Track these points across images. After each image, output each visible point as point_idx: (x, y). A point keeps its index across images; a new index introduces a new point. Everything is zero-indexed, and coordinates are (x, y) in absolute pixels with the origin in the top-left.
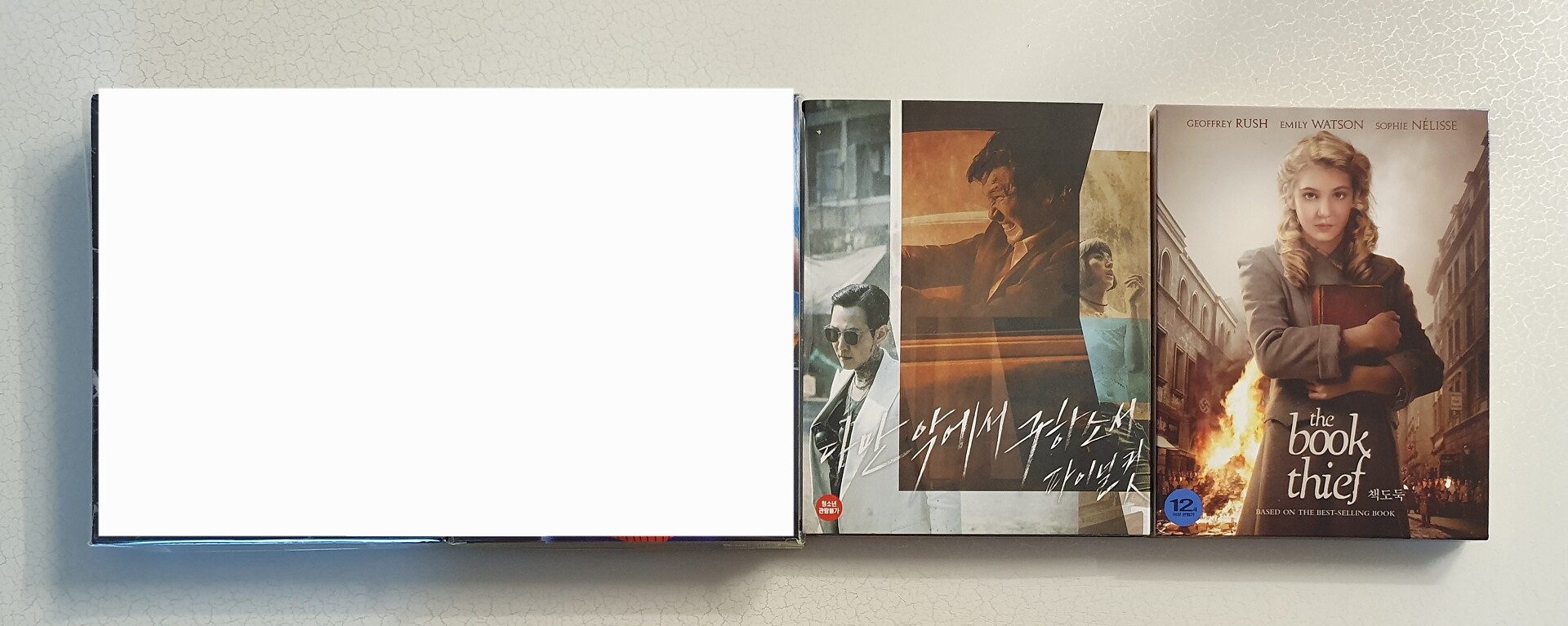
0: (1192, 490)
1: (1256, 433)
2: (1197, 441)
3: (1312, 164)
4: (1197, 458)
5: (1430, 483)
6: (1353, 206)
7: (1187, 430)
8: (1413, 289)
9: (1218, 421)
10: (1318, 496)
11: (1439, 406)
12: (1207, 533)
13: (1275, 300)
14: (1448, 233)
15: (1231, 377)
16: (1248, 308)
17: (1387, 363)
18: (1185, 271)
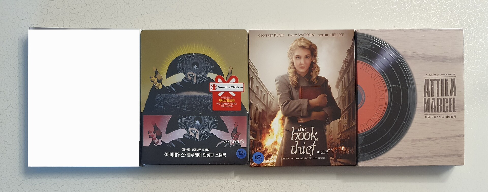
0: (261, 152)
1: (281, 134)
2: (262, 137)
3: (298, 48)
4: (262, 143)
5: (337, 148)
6: (312, 60)
7: (259, 134)
8: (331, 86)
9: (269, 130)
10: (301, 153)
11: (340, 123)
12: (266, 166)
13: (287, 91)
14: (342, 69)
15: (273, 117)
16: (278, 94)
17: (323, 110)
18: (258, 83)
